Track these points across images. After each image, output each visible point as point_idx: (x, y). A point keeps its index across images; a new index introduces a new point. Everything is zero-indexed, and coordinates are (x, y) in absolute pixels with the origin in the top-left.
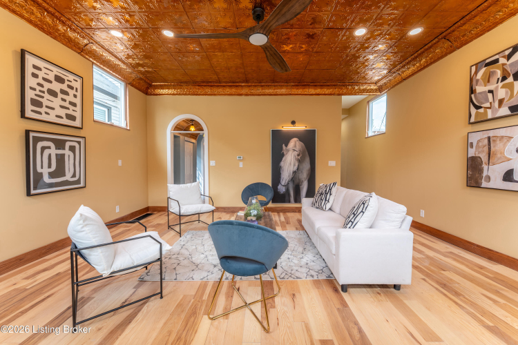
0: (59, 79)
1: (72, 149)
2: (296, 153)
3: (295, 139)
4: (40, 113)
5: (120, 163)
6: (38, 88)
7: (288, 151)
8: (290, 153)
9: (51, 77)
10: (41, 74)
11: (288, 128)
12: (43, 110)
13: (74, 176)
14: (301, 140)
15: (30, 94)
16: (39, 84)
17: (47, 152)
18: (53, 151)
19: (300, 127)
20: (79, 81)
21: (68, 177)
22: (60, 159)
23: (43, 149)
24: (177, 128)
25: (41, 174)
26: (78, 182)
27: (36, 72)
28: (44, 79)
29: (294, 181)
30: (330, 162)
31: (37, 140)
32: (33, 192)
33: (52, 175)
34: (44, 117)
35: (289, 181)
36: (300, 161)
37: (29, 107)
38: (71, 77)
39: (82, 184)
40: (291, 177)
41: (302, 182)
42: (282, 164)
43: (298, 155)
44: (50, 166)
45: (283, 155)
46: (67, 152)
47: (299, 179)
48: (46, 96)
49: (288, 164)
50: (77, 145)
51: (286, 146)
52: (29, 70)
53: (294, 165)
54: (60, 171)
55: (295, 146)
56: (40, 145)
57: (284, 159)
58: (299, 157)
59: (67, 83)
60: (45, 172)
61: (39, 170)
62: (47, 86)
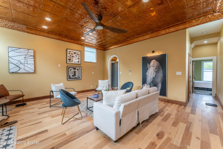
0: (75, 53)
1: (78, 70)
2: (154, 68)
3: (154, 60)
4: (70, 62)
5: (93, 73)
6: (70, 56)
7: (150, 67)
8: (151, 68)
9: (73, 53)
10: (71, 53)
11: (150, 55)
12: (71, 61)
13: (78, 76)
14: (157, 61)
15: (68, 58)
16: (70, 55)
17: (71, 71)
18: (73, 70)
19: (157, 54)
20: (80, 52)
21: (77, 76)
22: (75, 72)
23: (71, 70)
24: (112, 60)
25: (70, 76)
26: (79, 78)
27: (69, 53)
28: (71, 54)
29: (153, 83)
30: (177, 72)
31: (69, 68)
32: (68, 80)
33: (72, 76)
34: (71, 63)
35: (150, 83)
36: (157, 72)
37: (68, 61)
38: (78, 52)
39: (80, 79)
40: (152, 80)
41: (158, 83)
42: (147, 73)
43: (156, 69)
44: (72, 74)
45: (148, 69)
46: (76, 70)
47: (156, 82)
48: (72, 57)
49: (150, 73)
50: (79, 69)
51: (149, 64)
52: (68, 52)
53: (153, 74)
54: (75, 75)
55: (154, 64)
56: (70, 69)
57: (148, 71)
58: (156, 70)
59: (77, 53)
60: (71, 75)
61: (70, 75)
62: (72, 55)
